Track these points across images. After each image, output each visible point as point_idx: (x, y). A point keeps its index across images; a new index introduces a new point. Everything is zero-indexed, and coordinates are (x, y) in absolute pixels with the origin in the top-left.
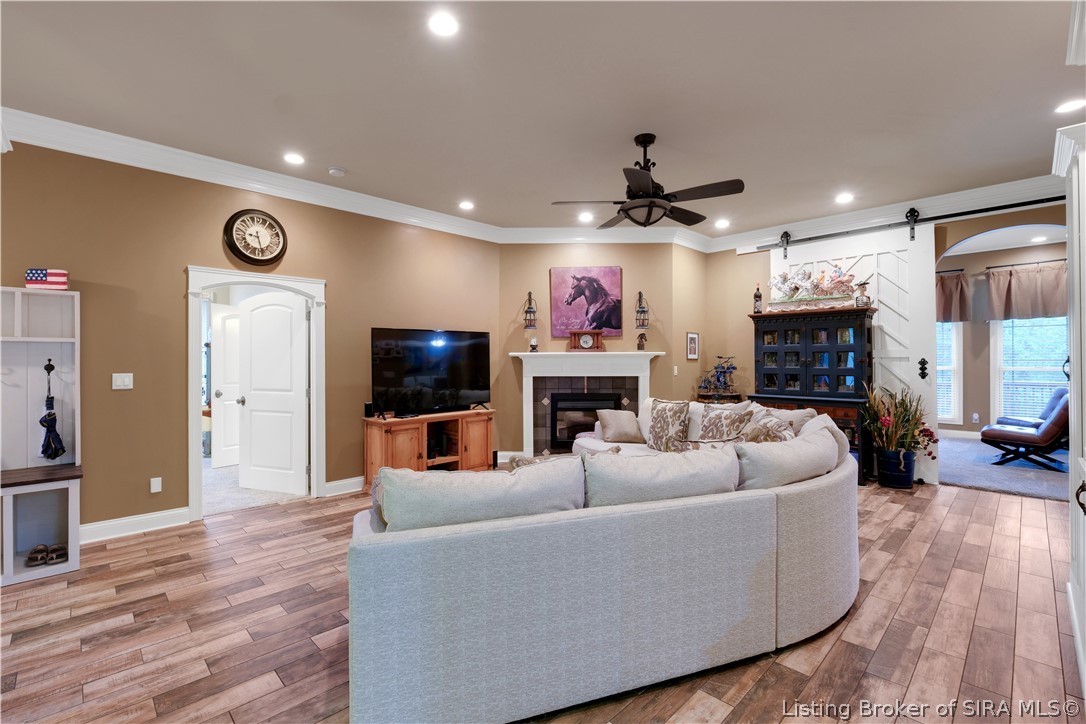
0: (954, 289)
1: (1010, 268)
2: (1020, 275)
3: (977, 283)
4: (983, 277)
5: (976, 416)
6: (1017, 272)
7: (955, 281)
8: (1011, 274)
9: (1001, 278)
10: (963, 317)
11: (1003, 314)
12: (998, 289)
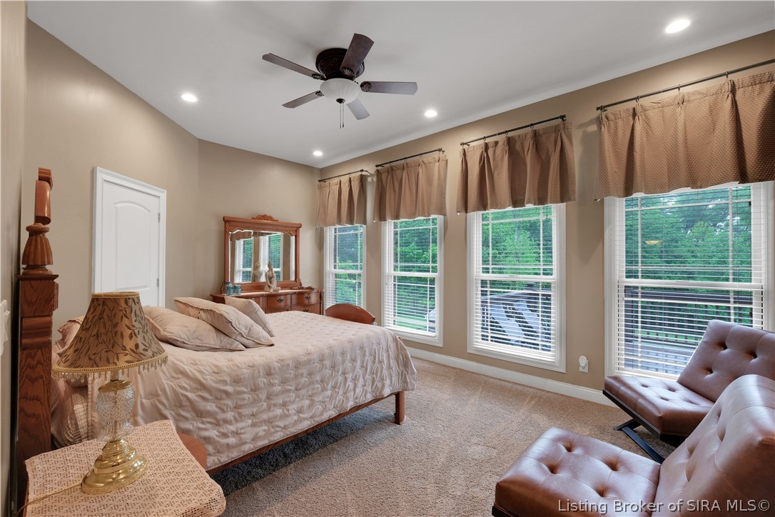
0: (551, 149)
1: (633, 104)
2: (650, 113)
3: (586, 138)
4: (594, 128)
5: (583, 361)
6: (644, 110)
7: (553, 135)
8: (634, 114)
9: (620, 122)
10: (564, 196)
11: (621, 186)
12: (614, 143)
